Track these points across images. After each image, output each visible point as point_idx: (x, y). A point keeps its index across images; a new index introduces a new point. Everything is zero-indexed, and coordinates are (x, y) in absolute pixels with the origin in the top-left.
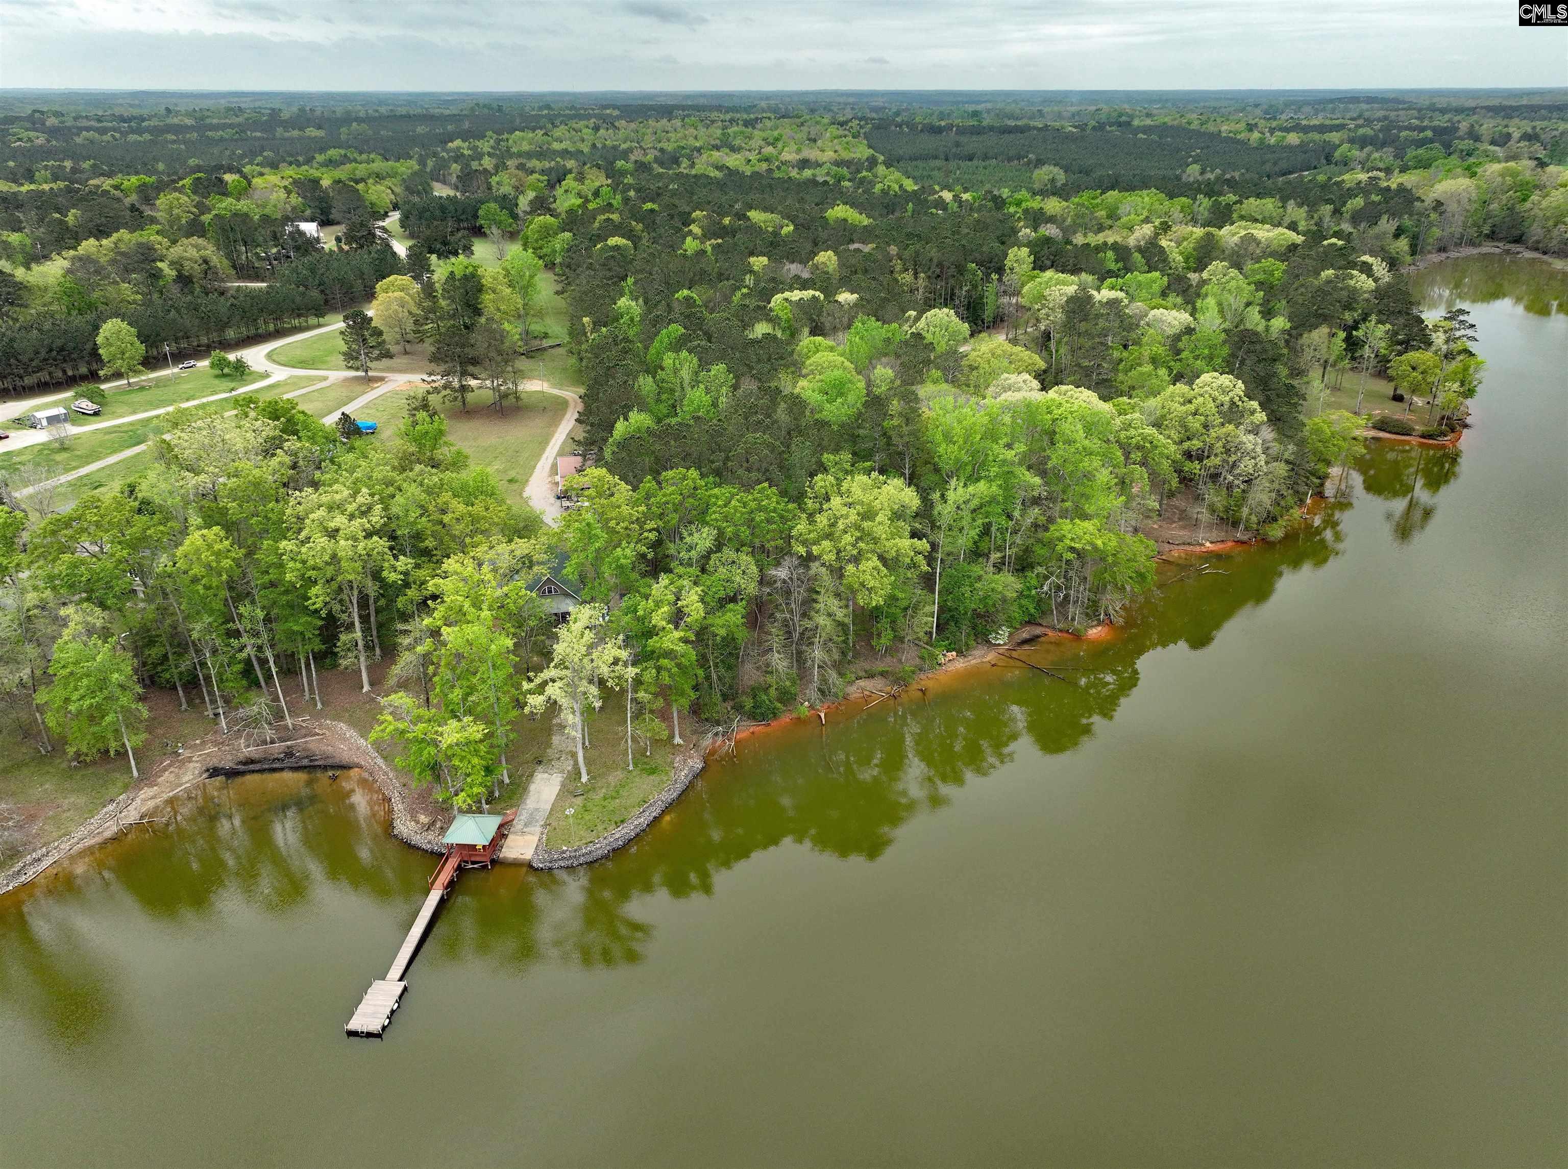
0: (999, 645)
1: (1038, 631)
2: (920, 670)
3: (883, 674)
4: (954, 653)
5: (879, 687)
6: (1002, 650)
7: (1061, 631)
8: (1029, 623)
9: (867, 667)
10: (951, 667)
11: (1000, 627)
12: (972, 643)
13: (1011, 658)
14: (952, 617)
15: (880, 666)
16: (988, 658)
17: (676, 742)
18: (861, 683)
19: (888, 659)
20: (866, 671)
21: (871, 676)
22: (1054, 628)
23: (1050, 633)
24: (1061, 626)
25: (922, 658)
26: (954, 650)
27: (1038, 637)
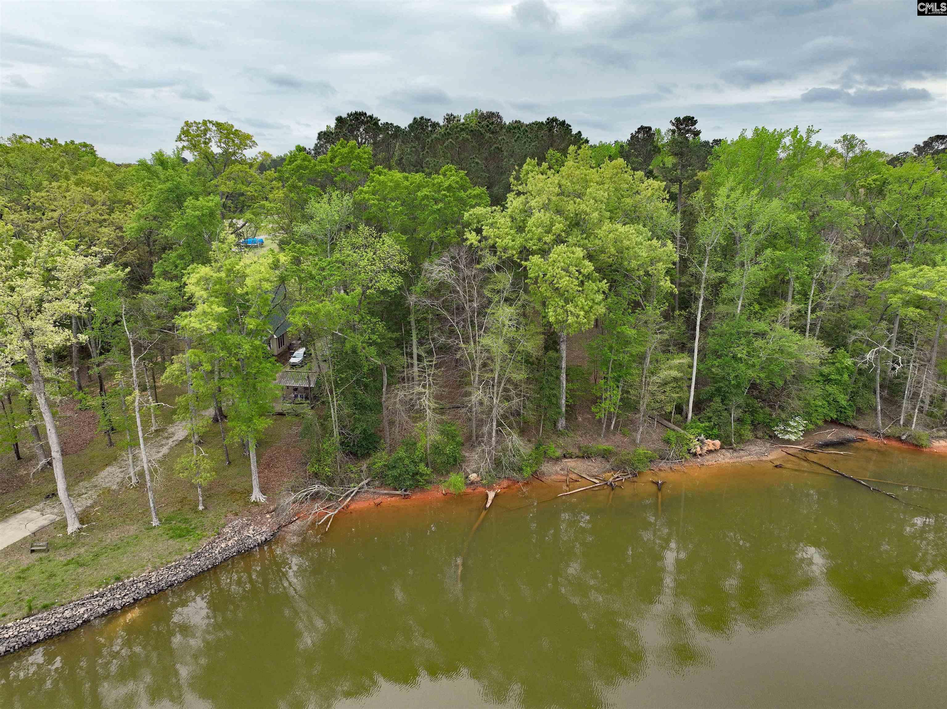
0: (789, 442)
1: (850, 434)
2: (662, 458)
3: (605, 455)
4: (718, 442)
5: (595, 471)
6: (793, 449)
7: (887, 437)
8: (834, 422)
9: (583, 441)
10: (710, 460)
11: (792, 416)
12: (748, 434)
13: (806, 460)
14: (718, 390)
15: (603, 445)
16: (770, 457)
17: (253, 499)
18: (570, 463)
19: (618, 438)
20: (580, 448)
21: (586, 456)
22: (876, 433)
23: (870, 439)
24: (887, 430)
25: (667, 442)
26: (717, 437)
27: (849, 441)
